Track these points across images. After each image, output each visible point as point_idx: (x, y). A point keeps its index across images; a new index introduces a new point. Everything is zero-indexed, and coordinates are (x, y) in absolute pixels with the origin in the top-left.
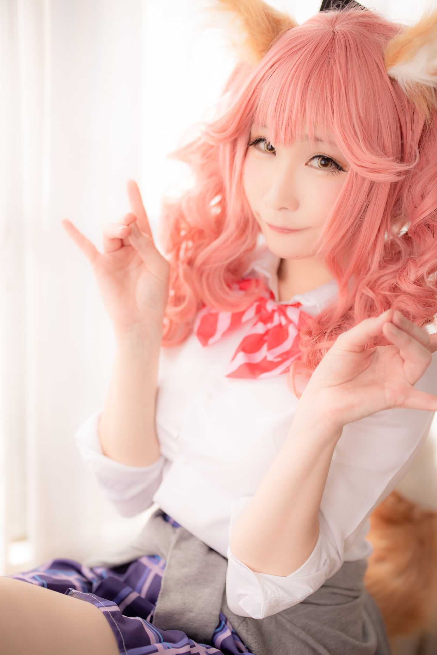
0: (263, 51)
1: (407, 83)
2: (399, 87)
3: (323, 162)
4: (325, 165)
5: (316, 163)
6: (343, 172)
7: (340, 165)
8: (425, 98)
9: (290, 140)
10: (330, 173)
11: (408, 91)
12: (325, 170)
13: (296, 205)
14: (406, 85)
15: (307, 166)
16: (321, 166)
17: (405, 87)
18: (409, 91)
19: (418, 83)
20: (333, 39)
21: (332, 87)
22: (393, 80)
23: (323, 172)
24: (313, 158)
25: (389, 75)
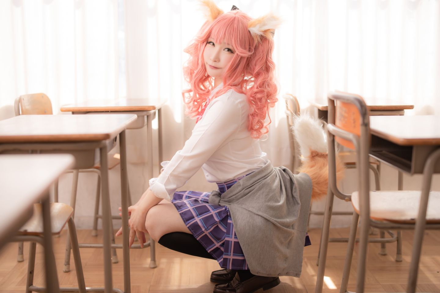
0: (214, 18)
1: (253, 33)
2: (251, 33)
4: (228, 51)
5: (226, 50)
6: (233, 54)
7: (232, 52)
8: (257, 37)
9: (220, 43)
13: (219, 61)
18: (253, 35)
19: (255, 33)
20: (235, 18)
21: (233, 30)
22: (249, 32)
23: (227, 52)
24: (226, 49)
25: (249, 30)
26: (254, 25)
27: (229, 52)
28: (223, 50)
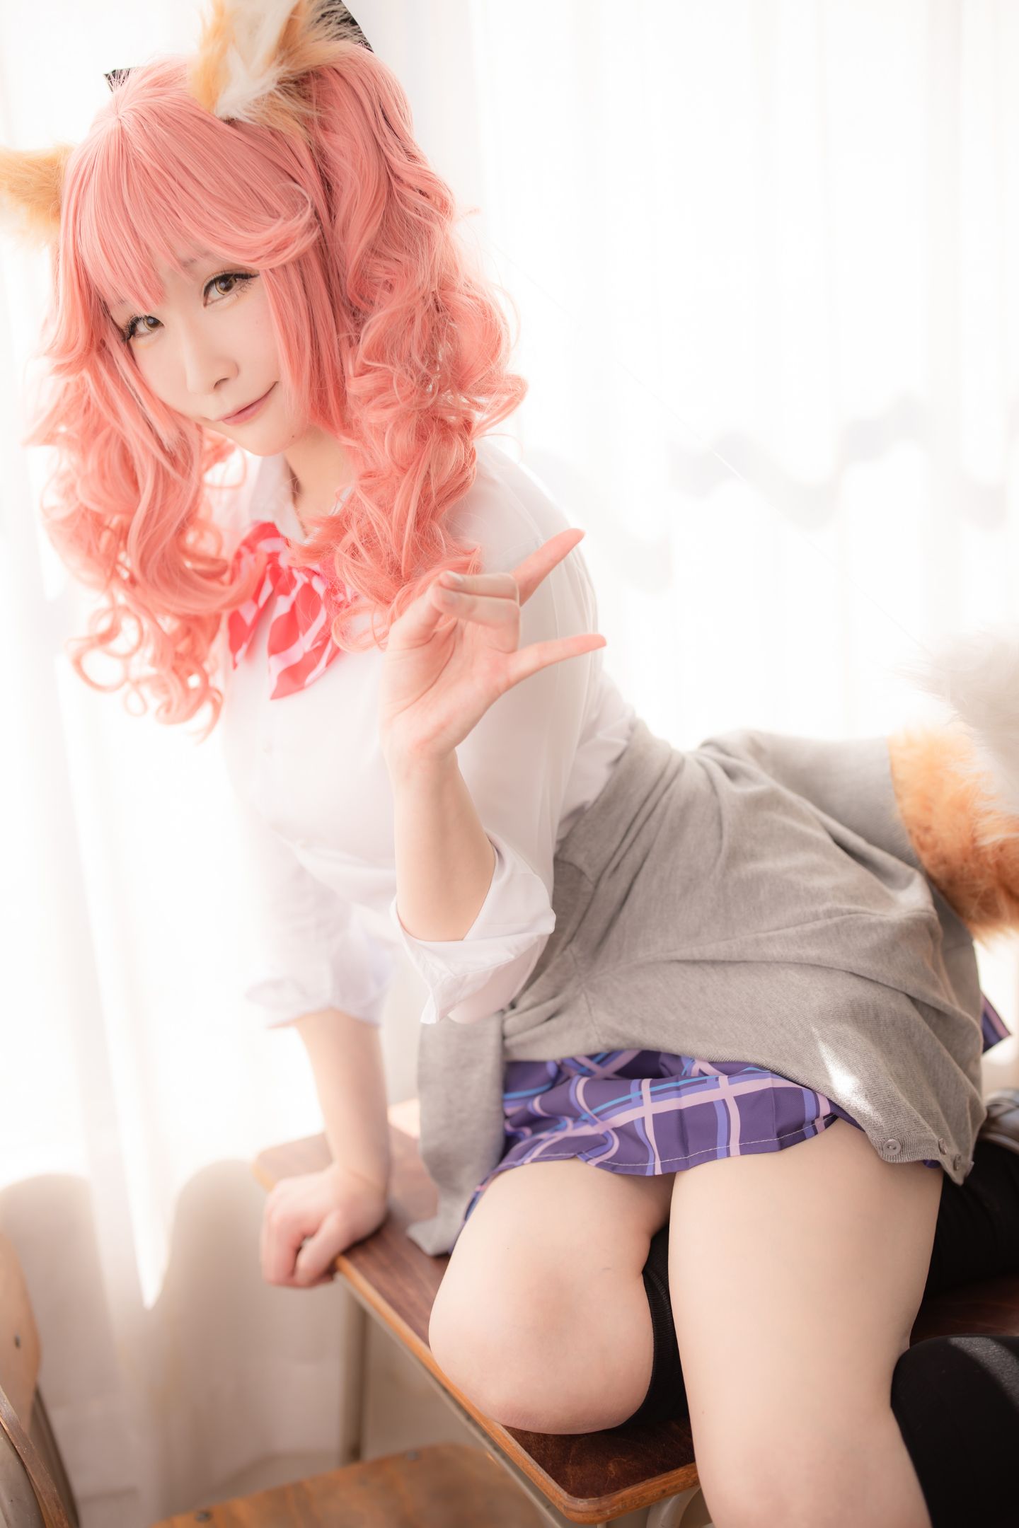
1: (245, 110)
2: (242, 123)
3: (223, 285)
4: (227, 289)
5: (215, 293)
6: (254, 279)
7: (243, 272)
10: (239, 292)
11: (255, 119)
12: (230, 294)
14: (246, 114)
15: (208, 307)
16: (224, 293)
17: (247, 117)
18: (257, 118)
19: (256, 100)
22: (231, 122)
23: (230, 297)
24: (208, 289)
25: (221, 119)
26: (214, 75)
27: (236, 286)
28: (206, 304)
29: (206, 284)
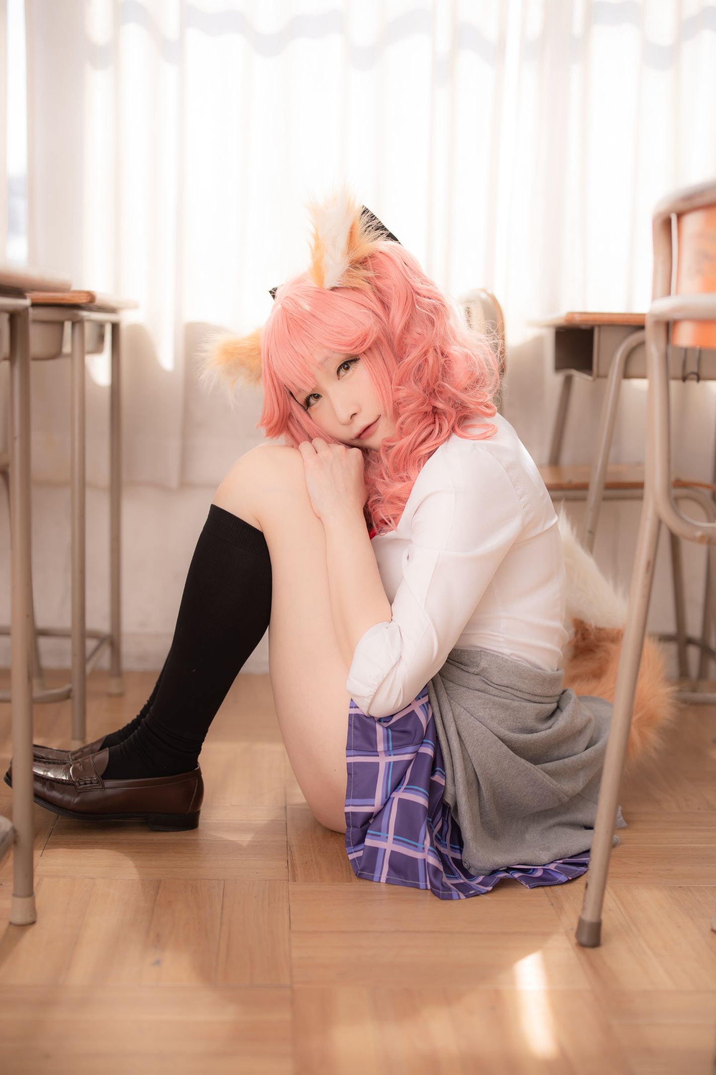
3: (346, 366)
5: (342, 372)
6: (359, 360)
10: (353, 369)
11: (342, 284)
13: (358, 406)
16: (347, 371)
22: (333, 289)
23: (350, 371)
24: (338, 372)
25: (327, 289)
27: (350, 367)
28: (339, 379)
29: (337, 369)
